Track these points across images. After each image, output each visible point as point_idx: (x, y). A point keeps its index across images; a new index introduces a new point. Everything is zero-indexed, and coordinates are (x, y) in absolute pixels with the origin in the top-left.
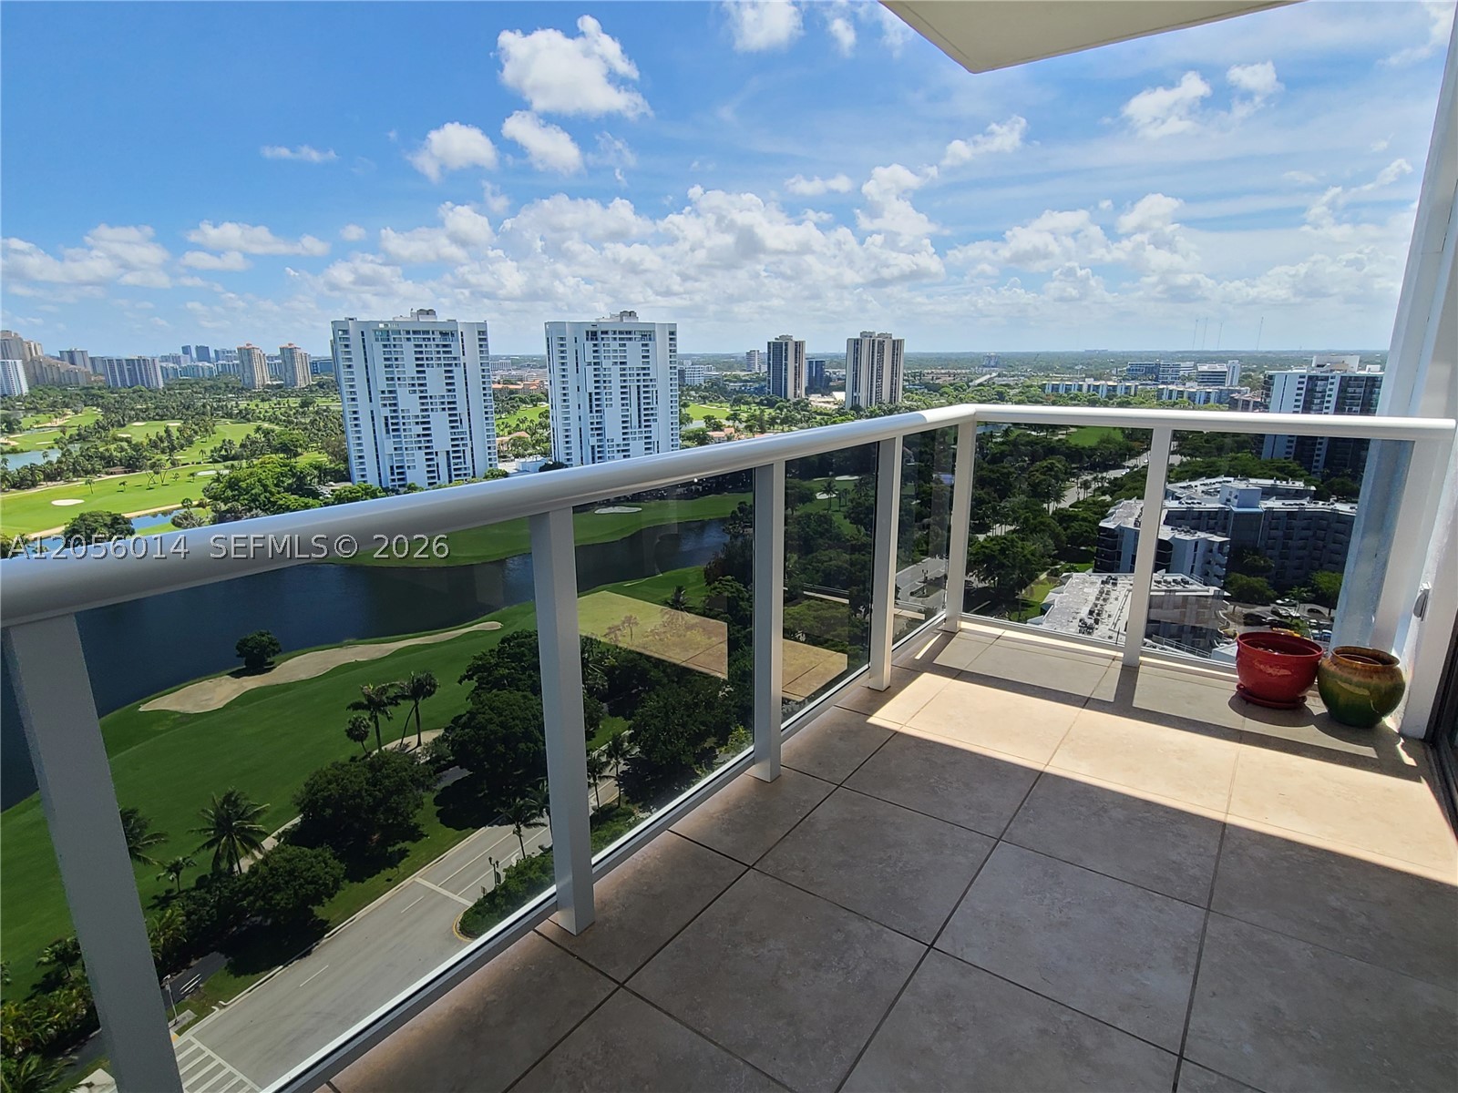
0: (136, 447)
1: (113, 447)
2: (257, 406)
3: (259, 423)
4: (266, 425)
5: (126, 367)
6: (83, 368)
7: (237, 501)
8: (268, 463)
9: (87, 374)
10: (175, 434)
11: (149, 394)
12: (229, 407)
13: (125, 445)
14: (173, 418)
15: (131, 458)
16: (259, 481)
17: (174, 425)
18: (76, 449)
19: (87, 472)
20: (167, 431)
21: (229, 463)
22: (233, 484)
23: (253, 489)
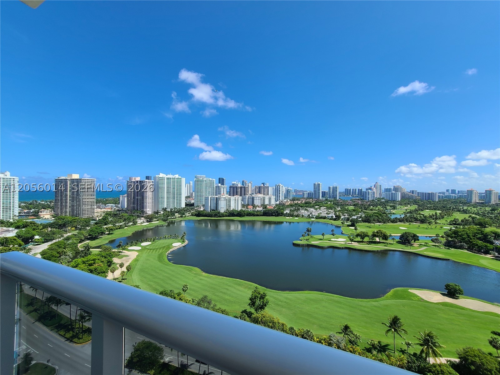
0: (425, 217)
1: (418, 216)
2: (471, 209)
3: (471, 214)
4: (474, 215)
5: (427, 195)
6: (415, 195)
7: (456, 238)
8: (472, 228)
9: (416, 197)
10: (438, 214)
11: (433, 202)
12: (460, 208)
13: (422, 216)
14: (439, 210)
15: (423, 219)
16: (467, 233)
17: (438, 212)
18: (408, 215)
19: (410, 221)
20: (436, 213)
21: (456, 226)
22: (455, 233)
23: (463, 236)
